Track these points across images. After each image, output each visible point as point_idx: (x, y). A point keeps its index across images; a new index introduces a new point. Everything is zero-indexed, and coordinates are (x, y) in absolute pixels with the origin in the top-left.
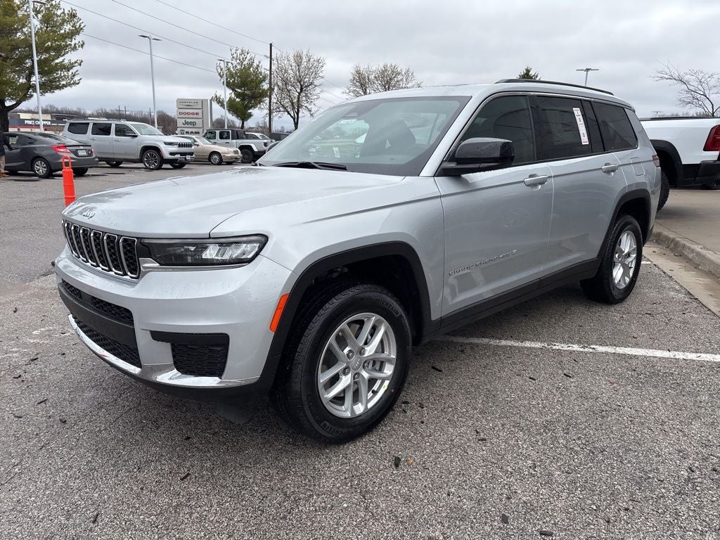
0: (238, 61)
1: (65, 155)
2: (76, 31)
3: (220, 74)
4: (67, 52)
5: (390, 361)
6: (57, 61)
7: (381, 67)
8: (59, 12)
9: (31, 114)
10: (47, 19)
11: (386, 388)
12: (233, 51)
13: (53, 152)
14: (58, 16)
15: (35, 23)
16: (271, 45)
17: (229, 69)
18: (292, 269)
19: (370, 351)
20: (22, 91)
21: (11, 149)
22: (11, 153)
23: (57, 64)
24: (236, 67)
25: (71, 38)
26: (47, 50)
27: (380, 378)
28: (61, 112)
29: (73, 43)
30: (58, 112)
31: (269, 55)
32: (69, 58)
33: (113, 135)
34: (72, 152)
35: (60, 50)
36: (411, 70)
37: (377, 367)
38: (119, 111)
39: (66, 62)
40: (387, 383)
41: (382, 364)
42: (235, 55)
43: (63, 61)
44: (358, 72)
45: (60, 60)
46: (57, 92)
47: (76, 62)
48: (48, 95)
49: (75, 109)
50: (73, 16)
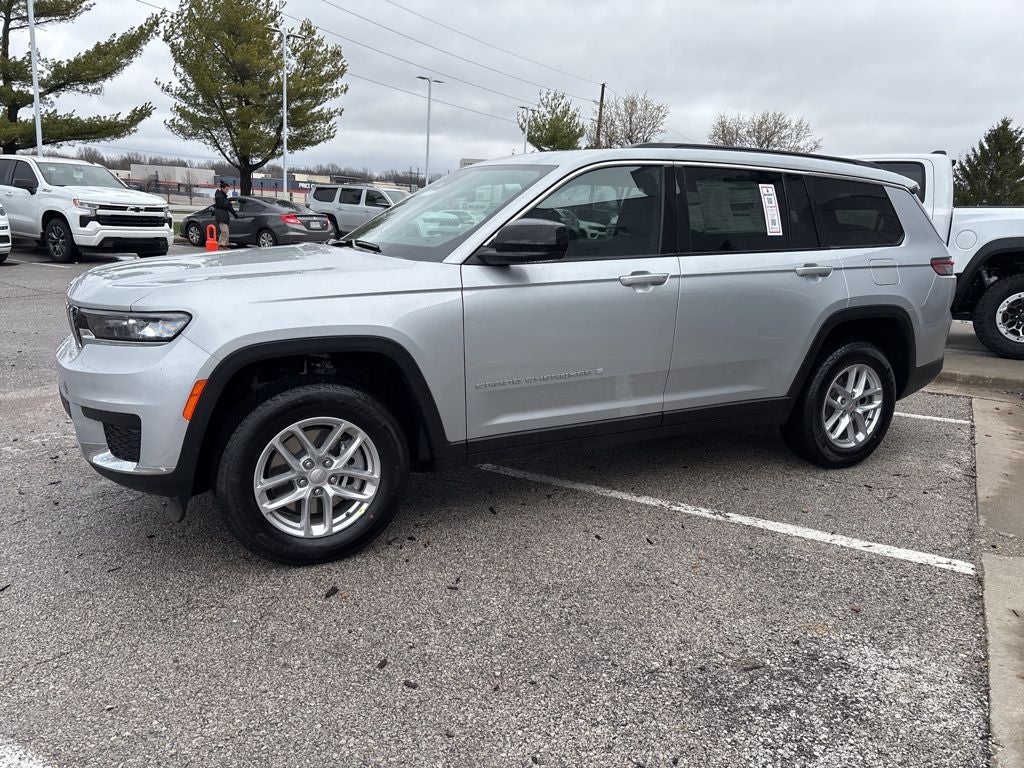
0: (549, 109)
1: (296, 227)
2: (340, 72)
3: (521, 126)
4: (327, 99)
5: (372, 481)
6: (314, 111)
7: (759, 117)
8: (321, 49)
9: (307, 176)
10: (305, 59)
11: (363, 512)
12: (544, 95)
13: (281, 223)
14: (318, 53)
15: (292, 63)
16: (603, 86)
17: (535, 120)
18: (211, 353)
19: (338, 464)
20: (269, 146)
21: (236, 216)
22: (237, 223)
23: (312, 114)
24: (544, 116)
25: (332, 81)
26: (302, 97)
27: (359, 500)
28: (344, 174)
29: (334, 87)
30: (340, 173)
31: (599, 100)
32: (328, 105)
33: (362, 205)
34: (303, 223)
35: (318, 96)
36: (805, 121)
37: (357, 485)
38: (411, 173)
39: (325, 111)
40: (365, 506)
41: (363, 484)
42: (546, 100)
43: (322, 110)
44: (722, 124)
45: (318, 108)
46: (309, 149)
47: (335, 112)
48: (298, 152)
49: (360, 170)
50: (337, 54)
